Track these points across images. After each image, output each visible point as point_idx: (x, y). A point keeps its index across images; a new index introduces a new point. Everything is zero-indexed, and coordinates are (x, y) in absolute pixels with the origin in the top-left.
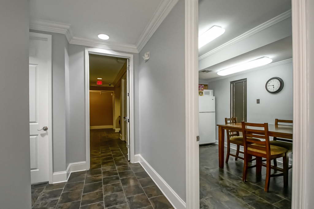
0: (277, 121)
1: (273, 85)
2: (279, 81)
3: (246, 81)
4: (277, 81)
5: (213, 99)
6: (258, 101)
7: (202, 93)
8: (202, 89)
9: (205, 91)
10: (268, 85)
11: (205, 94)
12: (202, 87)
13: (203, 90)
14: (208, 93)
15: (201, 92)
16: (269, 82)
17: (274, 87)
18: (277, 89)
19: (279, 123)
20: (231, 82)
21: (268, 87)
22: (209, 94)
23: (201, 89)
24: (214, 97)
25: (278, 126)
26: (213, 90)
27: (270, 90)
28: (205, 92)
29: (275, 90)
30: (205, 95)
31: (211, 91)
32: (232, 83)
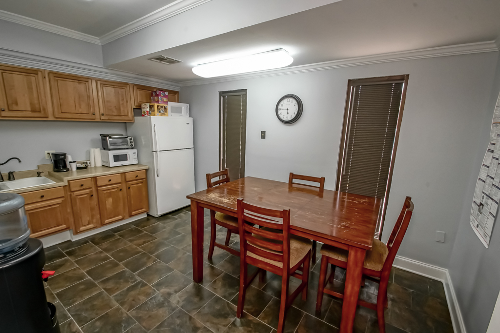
0: (292, 176)
1: (288, 109)
2: (296, 102)
3: (246, 95)
4: (294, 101)
5: (188, 124)
6: (263, 135)
7: (165, 108)
8: (165, 100)
9: (170, 105)
10: (280, 107)
11: (172, 112)
12: (165, 96)
13: (166, 103)
14: (178, 111)
15: (162, 107)
16: (282, 103)
17: (288, 113)
18: (293, 117)
19: (294, 181)
20: (220, 92)
21: (279, 112)
22: (181, 113)
23: (162, 100)
24: (191, 119)
25: (294, 185)
26: (188, 105)
27: (281, 117)
28: (172, 107)
29: (289, 119)
30: (172, 114)
31: (184, 107)
32: (222, 94)
